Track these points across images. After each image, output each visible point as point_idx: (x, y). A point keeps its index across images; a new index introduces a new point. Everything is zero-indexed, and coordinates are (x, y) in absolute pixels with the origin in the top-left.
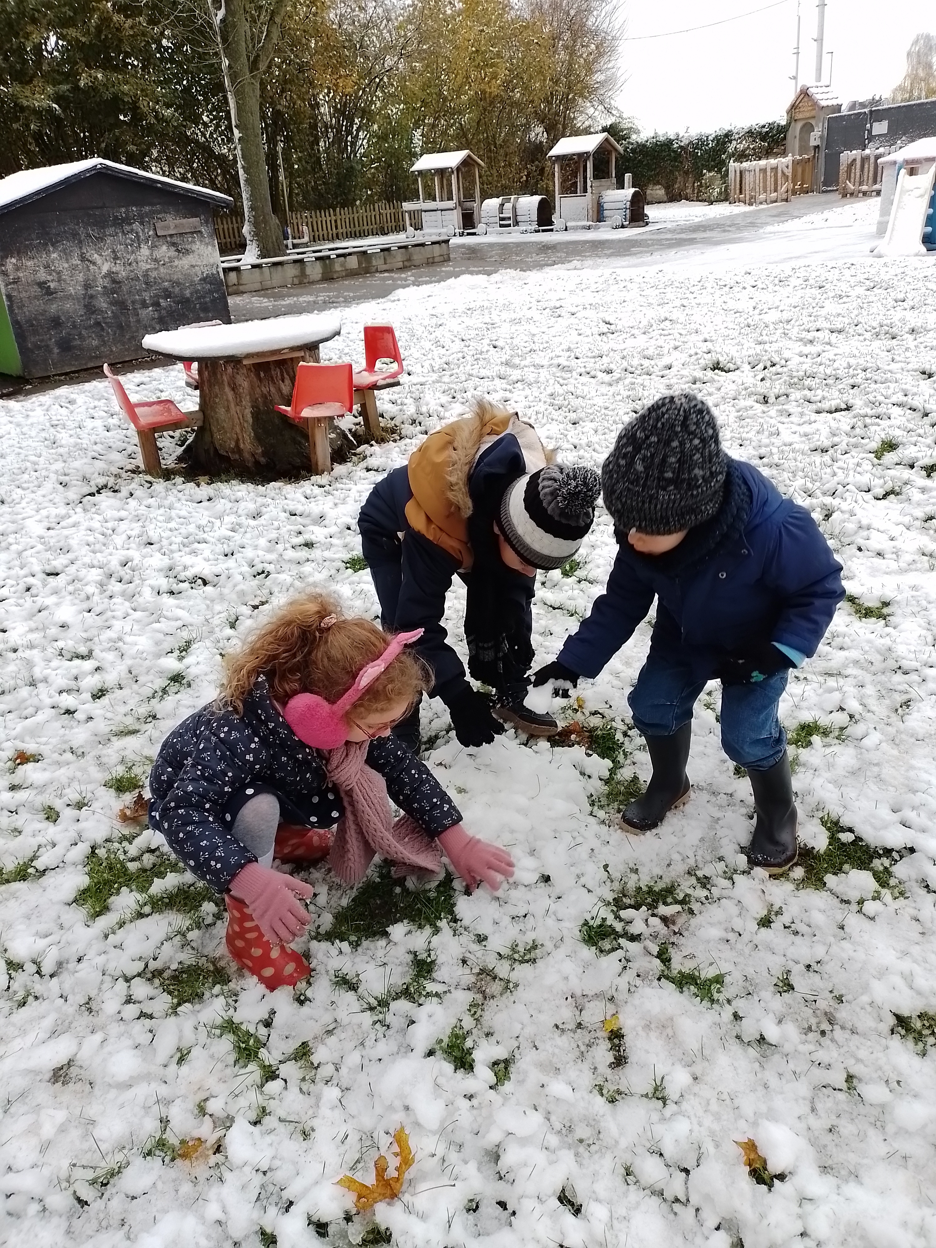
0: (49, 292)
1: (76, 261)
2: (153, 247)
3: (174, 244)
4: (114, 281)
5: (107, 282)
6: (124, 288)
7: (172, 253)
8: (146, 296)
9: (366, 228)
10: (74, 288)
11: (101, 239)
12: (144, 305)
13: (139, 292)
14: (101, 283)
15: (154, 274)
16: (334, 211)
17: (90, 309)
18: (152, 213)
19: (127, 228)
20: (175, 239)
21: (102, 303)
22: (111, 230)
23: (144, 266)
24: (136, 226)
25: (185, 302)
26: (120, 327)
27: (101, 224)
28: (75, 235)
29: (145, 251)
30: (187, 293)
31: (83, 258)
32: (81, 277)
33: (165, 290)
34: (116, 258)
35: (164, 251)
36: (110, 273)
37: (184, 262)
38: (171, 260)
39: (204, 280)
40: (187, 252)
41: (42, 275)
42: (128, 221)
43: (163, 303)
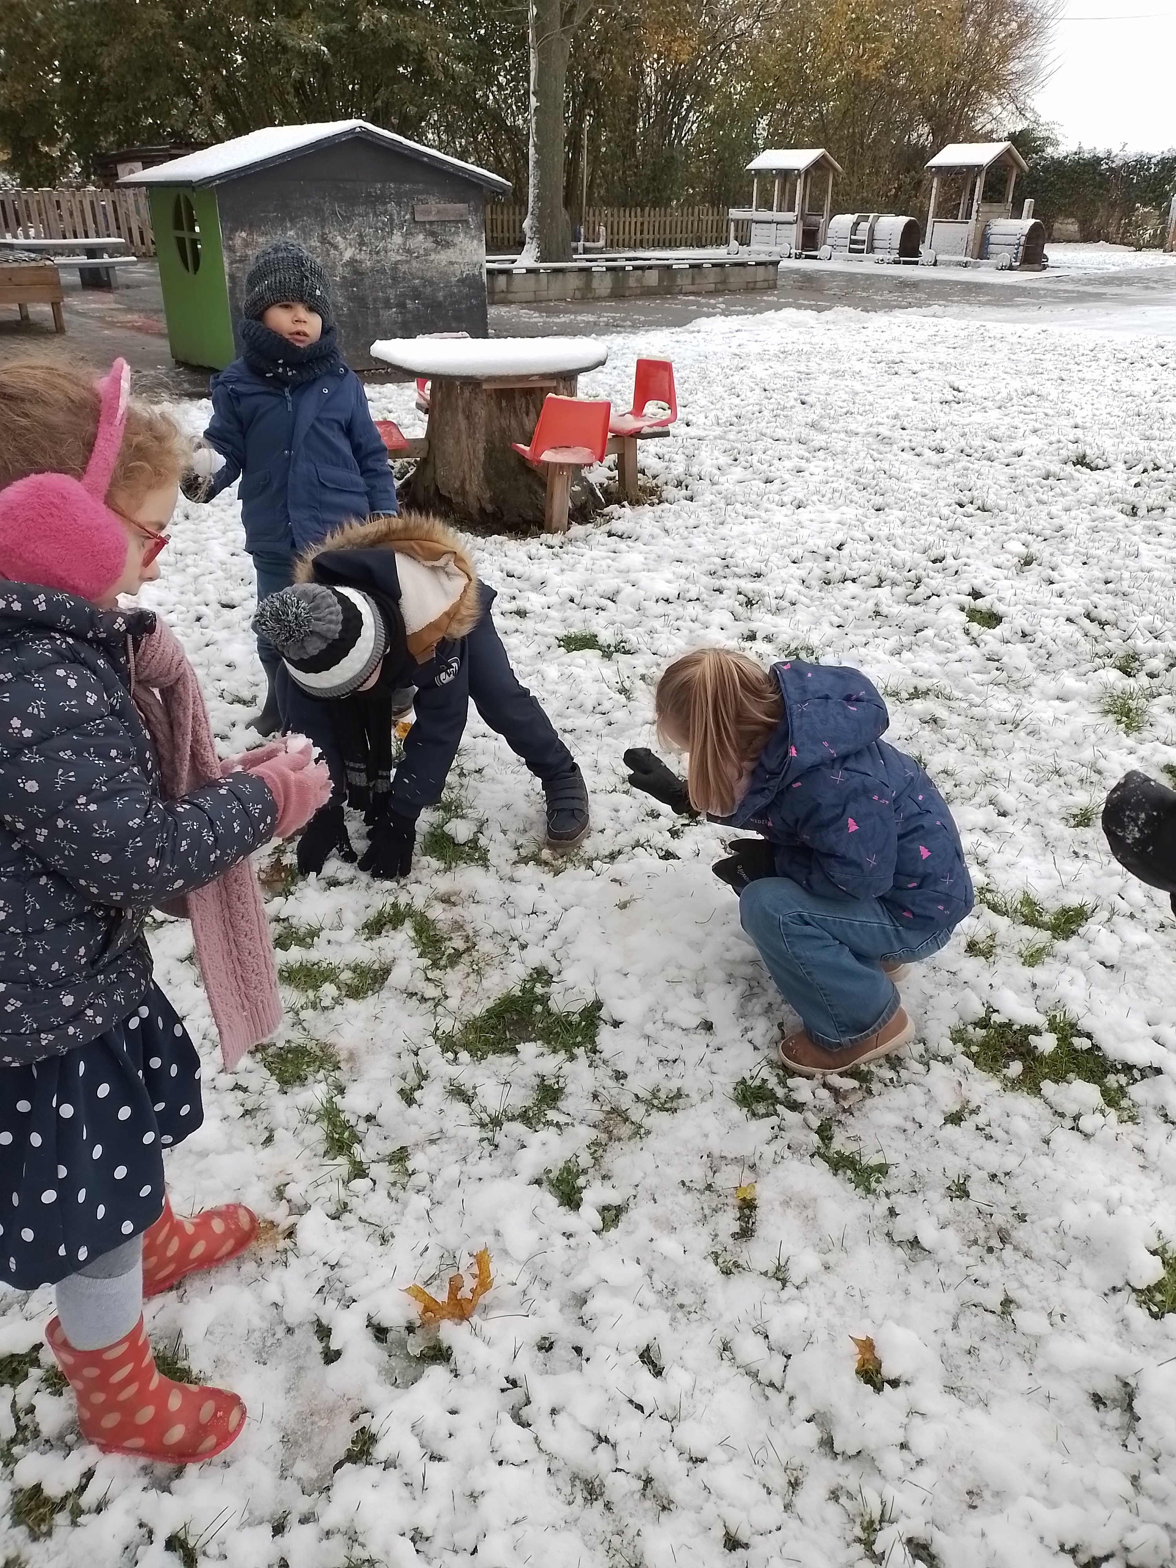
1: (315, 242)
2: (408, 235)
3: (433, 234)
4: (356, 272)
5: (347, 272)
6: (367, 282)
7: (430, 244)
8: (391, 293)
9: (679, 236)
11: (348, 219)
12: (387, 305)
13: (384, 288)
14: (340, 272)
15: (404, 268)
16: (642, 210)
18: (412, 193)
19: (381, 208)
20: (435, 228)
22: (361, 209)
23: (394, 257)
24: (392, 206)
25: (435, 306)
26: (355, 328)
27: (351, 200)
28: (318, 211)
29: (397, 239)
30: (440, 295)
31: (324, 240)
33: (415, 289)
34: (362, 244)
35: (420, 241)
36: (352, 262)
37: (442, 257)
38: (427, 252)
39: (462, 281)
40: (448, 245)
42: (382, 199)
43: (410, 305)
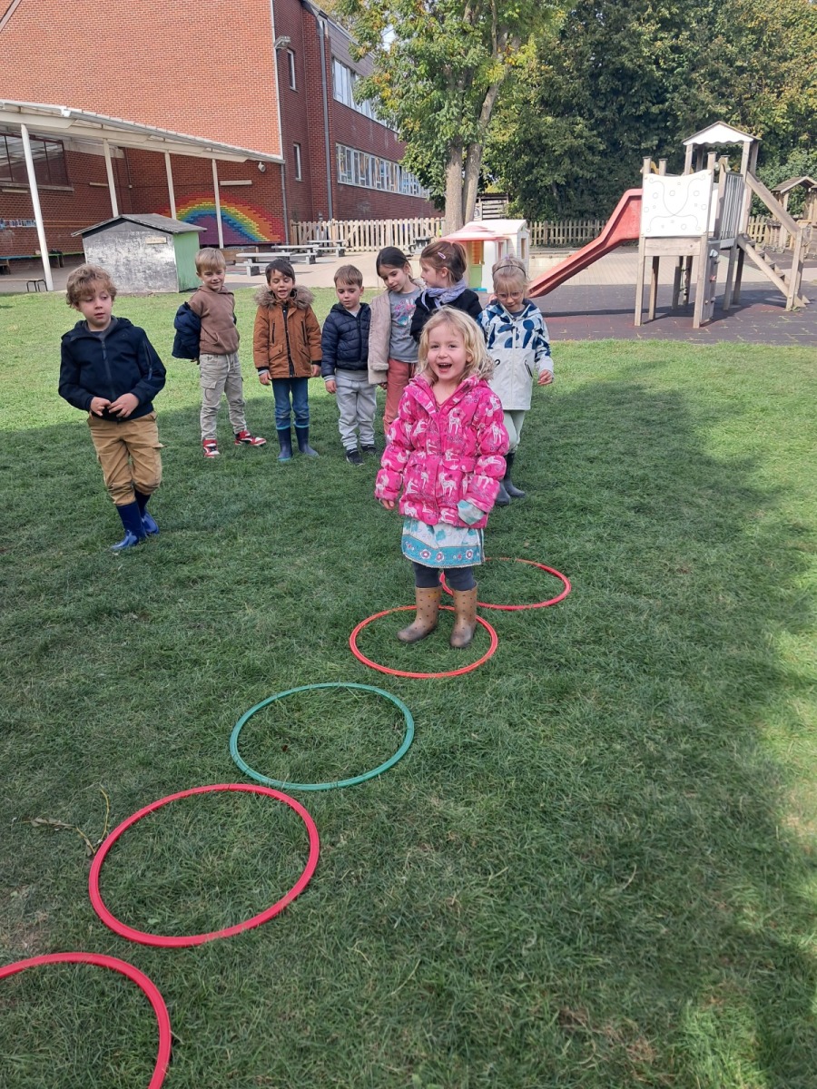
0: (102, 262)
1: (113, 251)
2: (145, 248)
3: (154, 248)
4: (128, 261)
5: (125, 261)
6: (132, 264)
7: (153, 251)
8: (140, 268)
10: (112, 261)
11: (124, 244)
12: (139, 271)
13: (137, 266)
14: (123, 260)
15: (144, 260)
17: (117, 270)
18: (146, 235)
19: (135, 240)
20: (155, 246)
22: (127, 241)
23: (141, 256)
24: (139, 239)
25: (156, 272)
27: (125, 238)
28: (114, 241)
29: (141, 249)
30: (159, 269)
31: (116, 250)
32: (115, 258)
34: (129, 251)
35: (150, 251)
37: (158, 256)
39: (167, 264)
40: (160, 251)
41: (101, 256)
42: (135, 237)
43: (147, 272)
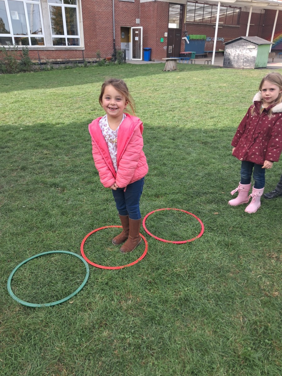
0: (230, 55)
1: (235, 51)
3: (250, 50)
4: (239, 55)
5: (238, 55)
6: (240, 56)
8: (243, 58)
10: (233, 55)
11: (239, 48)
13: (242, 57)
14: (237, 54)
15: (245, 54)
17: (234, 58)
18: (248, 45)
19: (243, 47)
20: (250, 49)
21: (236, 58)
22: (241, 47)
26: (237, 62)
28: (236, 47)
29: (245, 50)
30: (249, 59)
31: (236, 50)
34: (240, 51)
35: (248, 51)
36: (239, 53)
37: (250, 53)
38: (248, 53)
40: (252, 52)
42: (244, 45)
43: (245, 59)
